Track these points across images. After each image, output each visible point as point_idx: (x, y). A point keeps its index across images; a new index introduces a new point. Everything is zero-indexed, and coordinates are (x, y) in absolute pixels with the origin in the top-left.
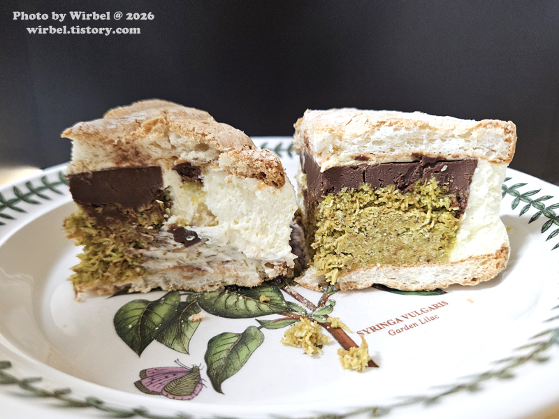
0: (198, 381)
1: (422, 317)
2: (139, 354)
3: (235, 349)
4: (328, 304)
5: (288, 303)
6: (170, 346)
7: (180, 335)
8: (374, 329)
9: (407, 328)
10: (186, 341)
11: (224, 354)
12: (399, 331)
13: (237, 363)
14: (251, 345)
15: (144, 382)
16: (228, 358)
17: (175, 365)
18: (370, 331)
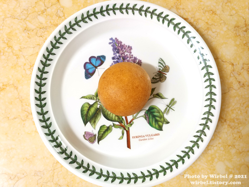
0: (95, 139)
1: (149, 137)
2: (85, 126)
3: (105, 132)
4: (131, 123)
5: (123, 119)
6: (92, 125)
7: (95, 122)
8: (137, 137)
9: (144, 140)
10: (96, 125)
11: (102, 133)
12: (141, 140)
13: (104, 137)
14: (109, 131)
15: (85, 135)
16: (103, 134)
17: (92, 132)
18: (135, 137)
